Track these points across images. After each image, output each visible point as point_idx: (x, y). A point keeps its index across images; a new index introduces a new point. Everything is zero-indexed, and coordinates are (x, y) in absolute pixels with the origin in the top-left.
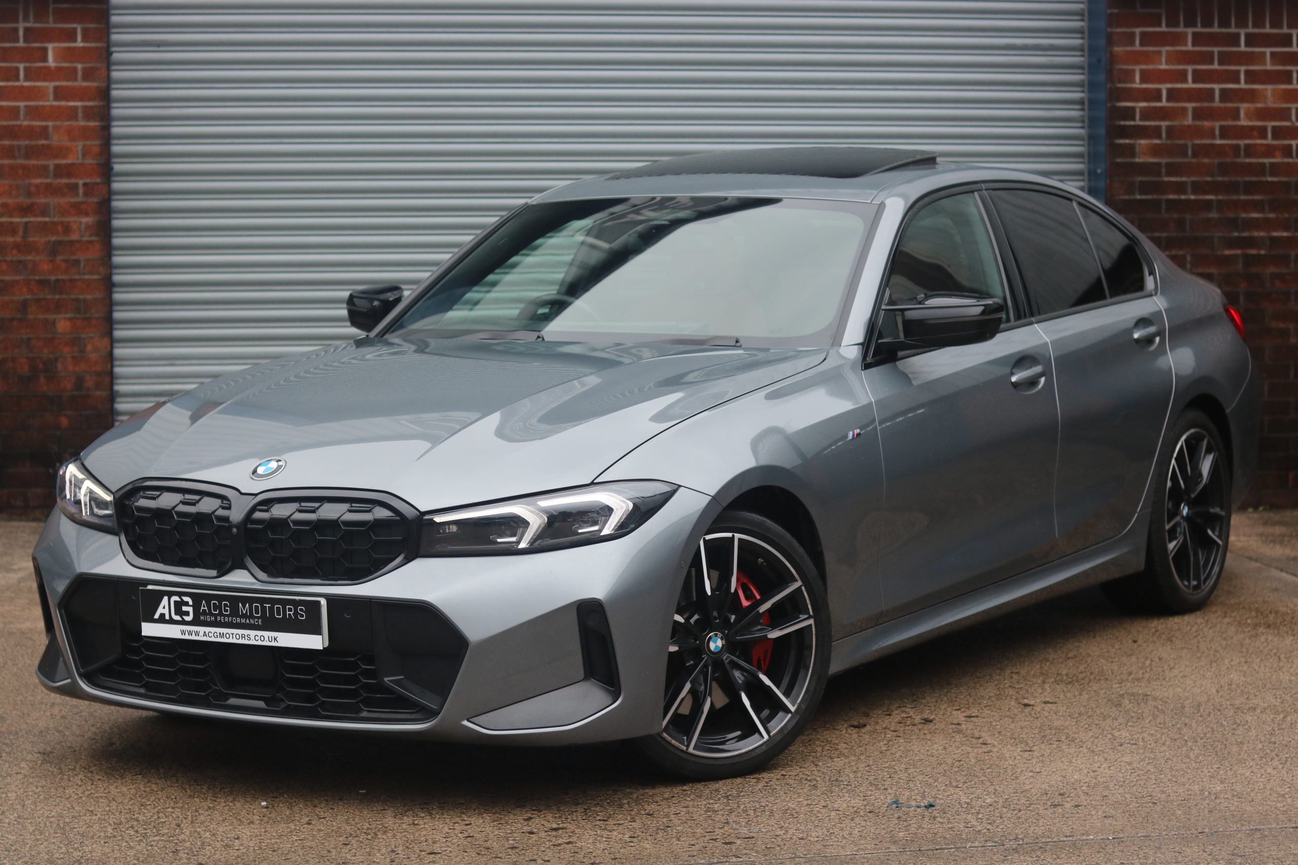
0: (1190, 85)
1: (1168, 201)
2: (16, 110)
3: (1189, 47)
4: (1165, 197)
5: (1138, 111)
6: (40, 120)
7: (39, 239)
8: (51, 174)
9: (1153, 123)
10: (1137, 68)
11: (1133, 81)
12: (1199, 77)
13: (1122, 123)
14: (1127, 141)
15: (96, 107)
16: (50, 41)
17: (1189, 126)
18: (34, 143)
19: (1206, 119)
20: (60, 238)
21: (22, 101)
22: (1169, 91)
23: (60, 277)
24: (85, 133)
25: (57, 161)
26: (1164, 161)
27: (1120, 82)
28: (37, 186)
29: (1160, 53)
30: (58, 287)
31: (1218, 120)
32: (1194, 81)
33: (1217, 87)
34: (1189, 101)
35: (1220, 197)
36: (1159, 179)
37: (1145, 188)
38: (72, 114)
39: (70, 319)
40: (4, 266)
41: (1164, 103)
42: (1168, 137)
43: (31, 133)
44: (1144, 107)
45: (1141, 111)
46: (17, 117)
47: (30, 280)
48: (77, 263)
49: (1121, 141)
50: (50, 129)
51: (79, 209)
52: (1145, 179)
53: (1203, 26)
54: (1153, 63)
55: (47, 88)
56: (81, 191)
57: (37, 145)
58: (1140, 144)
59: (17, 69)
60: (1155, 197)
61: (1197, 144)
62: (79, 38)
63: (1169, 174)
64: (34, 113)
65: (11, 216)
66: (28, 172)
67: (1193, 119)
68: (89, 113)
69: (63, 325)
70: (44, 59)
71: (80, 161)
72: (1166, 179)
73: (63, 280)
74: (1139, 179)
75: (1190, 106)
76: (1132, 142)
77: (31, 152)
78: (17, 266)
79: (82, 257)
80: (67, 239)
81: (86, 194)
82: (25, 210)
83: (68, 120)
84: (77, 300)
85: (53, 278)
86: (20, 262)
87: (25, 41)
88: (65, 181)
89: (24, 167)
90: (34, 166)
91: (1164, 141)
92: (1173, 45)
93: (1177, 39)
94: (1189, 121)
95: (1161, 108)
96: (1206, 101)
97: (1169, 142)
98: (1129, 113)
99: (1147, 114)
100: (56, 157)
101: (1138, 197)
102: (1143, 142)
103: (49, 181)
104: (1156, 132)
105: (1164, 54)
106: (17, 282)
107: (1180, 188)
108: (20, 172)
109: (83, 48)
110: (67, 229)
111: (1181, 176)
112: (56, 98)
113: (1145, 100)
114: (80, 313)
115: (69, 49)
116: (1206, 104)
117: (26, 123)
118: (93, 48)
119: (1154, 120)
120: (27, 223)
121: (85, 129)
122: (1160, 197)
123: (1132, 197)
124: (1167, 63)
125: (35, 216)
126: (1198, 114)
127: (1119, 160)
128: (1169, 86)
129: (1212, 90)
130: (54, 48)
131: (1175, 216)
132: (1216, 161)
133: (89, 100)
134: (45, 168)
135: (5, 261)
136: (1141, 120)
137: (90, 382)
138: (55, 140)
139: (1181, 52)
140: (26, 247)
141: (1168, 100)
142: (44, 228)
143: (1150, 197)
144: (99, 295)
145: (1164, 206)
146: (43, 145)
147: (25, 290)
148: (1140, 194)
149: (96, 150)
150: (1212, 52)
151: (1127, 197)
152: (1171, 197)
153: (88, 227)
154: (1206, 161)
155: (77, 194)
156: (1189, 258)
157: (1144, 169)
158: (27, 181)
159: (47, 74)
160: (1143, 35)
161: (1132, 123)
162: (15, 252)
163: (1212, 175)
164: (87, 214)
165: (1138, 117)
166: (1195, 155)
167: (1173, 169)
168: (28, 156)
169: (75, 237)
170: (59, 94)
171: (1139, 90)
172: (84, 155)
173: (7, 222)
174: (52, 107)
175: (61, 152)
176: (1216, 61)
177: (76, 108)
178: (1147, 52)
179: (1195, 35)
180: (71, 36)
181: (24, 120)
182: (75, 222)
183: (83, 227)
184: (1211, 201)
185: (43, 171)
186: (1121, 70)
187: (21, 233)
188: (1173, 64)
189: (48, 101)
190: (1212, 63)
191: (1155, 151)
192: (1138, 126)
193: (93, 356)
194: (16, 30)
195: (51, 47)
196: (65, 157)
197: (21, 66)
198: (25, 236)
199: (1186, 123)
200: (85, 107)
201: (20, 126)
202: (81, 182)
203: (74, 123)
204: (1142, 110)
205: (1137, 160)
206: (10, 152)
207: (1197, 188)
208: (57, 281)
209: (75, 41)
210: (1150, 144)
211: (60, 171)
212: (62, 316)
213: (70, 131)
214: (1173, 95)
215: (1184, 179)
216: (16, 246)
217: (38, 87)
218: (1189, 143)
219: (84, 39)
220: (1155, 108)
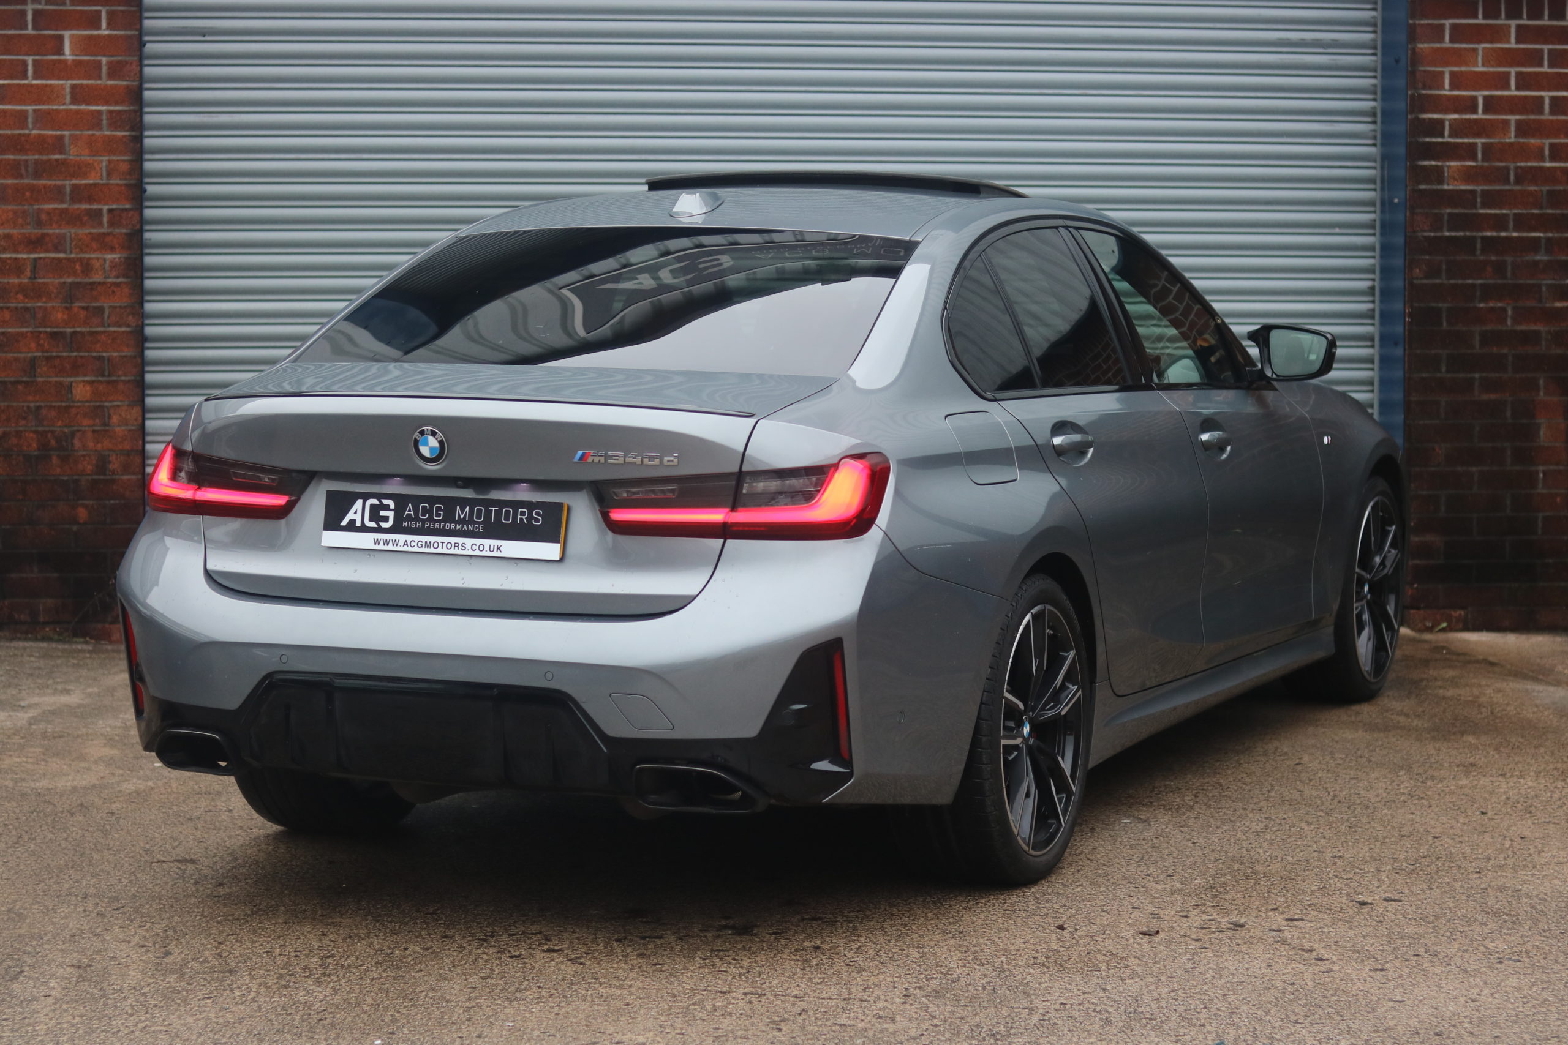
0: (1513, 92)
1: (1483, 238)
2: (23, 115)
3: (1513, 44)
4: (1480, 234)
5: (1447, 123)
6: (53, 129)
7: (51, 281)
8: (68, 198)
9: (1466, 140)
10: (1447, 70)
11: (1442, 88)
12: (1524, 82)
13: (1427, 140)
14: (1433, 163)
15: (125, 111)
16: (65, 29)
17: (1511, 144)
18: (45, 157)
19: (1533, 136)
20: (79, 280)
21: (30, 105)
22: (1486, 99)
23: (78, 329)
24: (110, 147)
25: (74, 182)
26: (1479, 188)
27: (1424, 88)
28: (48, 213)
29: (1475, 50)
30: (74, 341)
31: (1548, 137)
32: (1518, 88)
33: (1546, 95)
34: (1512, 113)
35: (1550, 235)
36: (1474, 211)
37: (1456, 222)
38: (95, 120)
39: (91, 383)
40: (7, 315)
41: (1480, 115)
42: (1483, 160)
43: (42, 144)
44: (1455, 119)
45: (1450, 125)
46: (24, 126)
47: (40, 332)
48: (101, 310)
49: (1426, 163)
50: (67, 140)
51: (102, 242)
52: (1456, 211)
53: (1529, 18)
54: (1467, 65)
55: (62, 87)
56: (105, 219)
57: (49, 160)
58: (1449, 167)
59: (25, 63)
60: (1468, 234)
61: (1521, 167)
62: (104, 25)
63: (1485, 205)
64: (46, 119)
65: (16, 251)
66: (37, 194)
67: (1516, 137)
68: (115, 120)
69: (81, 391)
70: (60, 51)
71: (104, 182)
72: (1482, 211)
73: (82, 333)
74: (1448, 211)
75: (1513, 118)
76: (1440, 164)
77: (41, 170)
78: (22, 315)
79: (106, 304)
80: (87, 280)
81: (111, 224)
82: (35, 243)
83: (89, 129)
84: (100, 358)
85: (69, 330)
86: (27, 309)
87: (35, 28)
88: (84, 206)
89: (32, 189)
90: (45, 186)
91: (1480, 164)
92: (1492, 42)
93: (1496, 34)
94: (1511, 138)
95: (1476, 120)
96: (1533, 113)
97: (1486, 164)
98: (1436, 128)
99: (1459, 129)
100: (73, 176)
101: (1447, 234)
102: (1453, 164)
103: (64, 206)
104: (1470, 152)
105: (1480, 53)
106: (23, 334)
107: (1500, 223)
108: (28, 194)
109: (109, 36)
110: (87, 268)
111: (1501, 208)
112: (74, 101)
113: (1455, 112)
114: (103, 376)
115: (90, 37)
116: (1532, 117)
117: (35, 132)
118: (121, 36)
119: (1467, 137)
120: (35, 259)
121: (110, 140)
122: (1474, 234)
123: (1439, 234)
124: (1483, 65)
125: (47, 251)
126: (1523, 129)
127: (1423, 187)
128: (1487, 93)
129: (1542, 98)
130: (72, 36)
131: (1493, 258)
132: (1545, 188)
133: (116, 103)
134: (60, 190)
135: (8, 308)
136: (1450, 136)
137: (115, 464)
138: (73, 154)
139: (1502, 49)
140: (37, 292)
141: (1485, 111)
142: (58, 267)
143: (1461, 234)
144: (128, 352)
145: (1479, 246)
146: (56, 160)
147: (33, 345)
148: (1449, 231)
149: (124, 167)
150: (1542, 50)
151: (1432, 234)
152: (1489, 234)
153: (114, 265)
154: (1532, 188)
155: (101, 224)
156: (1510, 312)
157: (1455, 197)
158: (36, 207)
159: (62, 70)
160: (1454, 27)
161: (1440, 140)
162: (20, 297)
163: (1541, 208)
164: (112, 249)
165: (1447, 133)
166: (1518, 181)
167: (1490, 199)
168: (37, 175)
169: (97, 278)
170: (78, 94)
171: (1449, 98)
172: (109, 175)
173: (10, 258)
174: (67, 111)
175: (79, 170)
176: (1546, 63)
177: (99, 112)
178: (1460, 49)
179: (1519, 27)
180: (93, 21)
181: (33, 129)
182: (98, 259)
183: (108, 263)
184: (1539, 238)
185: (57, 194)
186: (1425, 71)
187: (28, 273)
188: (1492, 66)
189: (64, 104)
190: (1541, 65)
191: (1469, 175)
192: (1447, 143)
193: (120, 430)
194: (23, 13)
195: (67, 34)
196: (85, 175)
197: (30, 60)
198: (33, 277)
199: (1507, 140)
200: (110, 112)
201: (29, 135)
202: (105, 208)
203: (98, 133)
204: (1452, 123)
205: (1446, 187)
206: (15, 169)
207: (1521, 222)
208: (75, 333)
209: (99, 28)
210: (1462, 166)
211: (78, 194)
212: (80, 379)
213: (91, 142)
214: (1491, 105)
215: (1504, 211)
216: (22, 289)
217: (51, 85)
218: (1512, 166)
219: (110, 26)
220: (1469, 120)
